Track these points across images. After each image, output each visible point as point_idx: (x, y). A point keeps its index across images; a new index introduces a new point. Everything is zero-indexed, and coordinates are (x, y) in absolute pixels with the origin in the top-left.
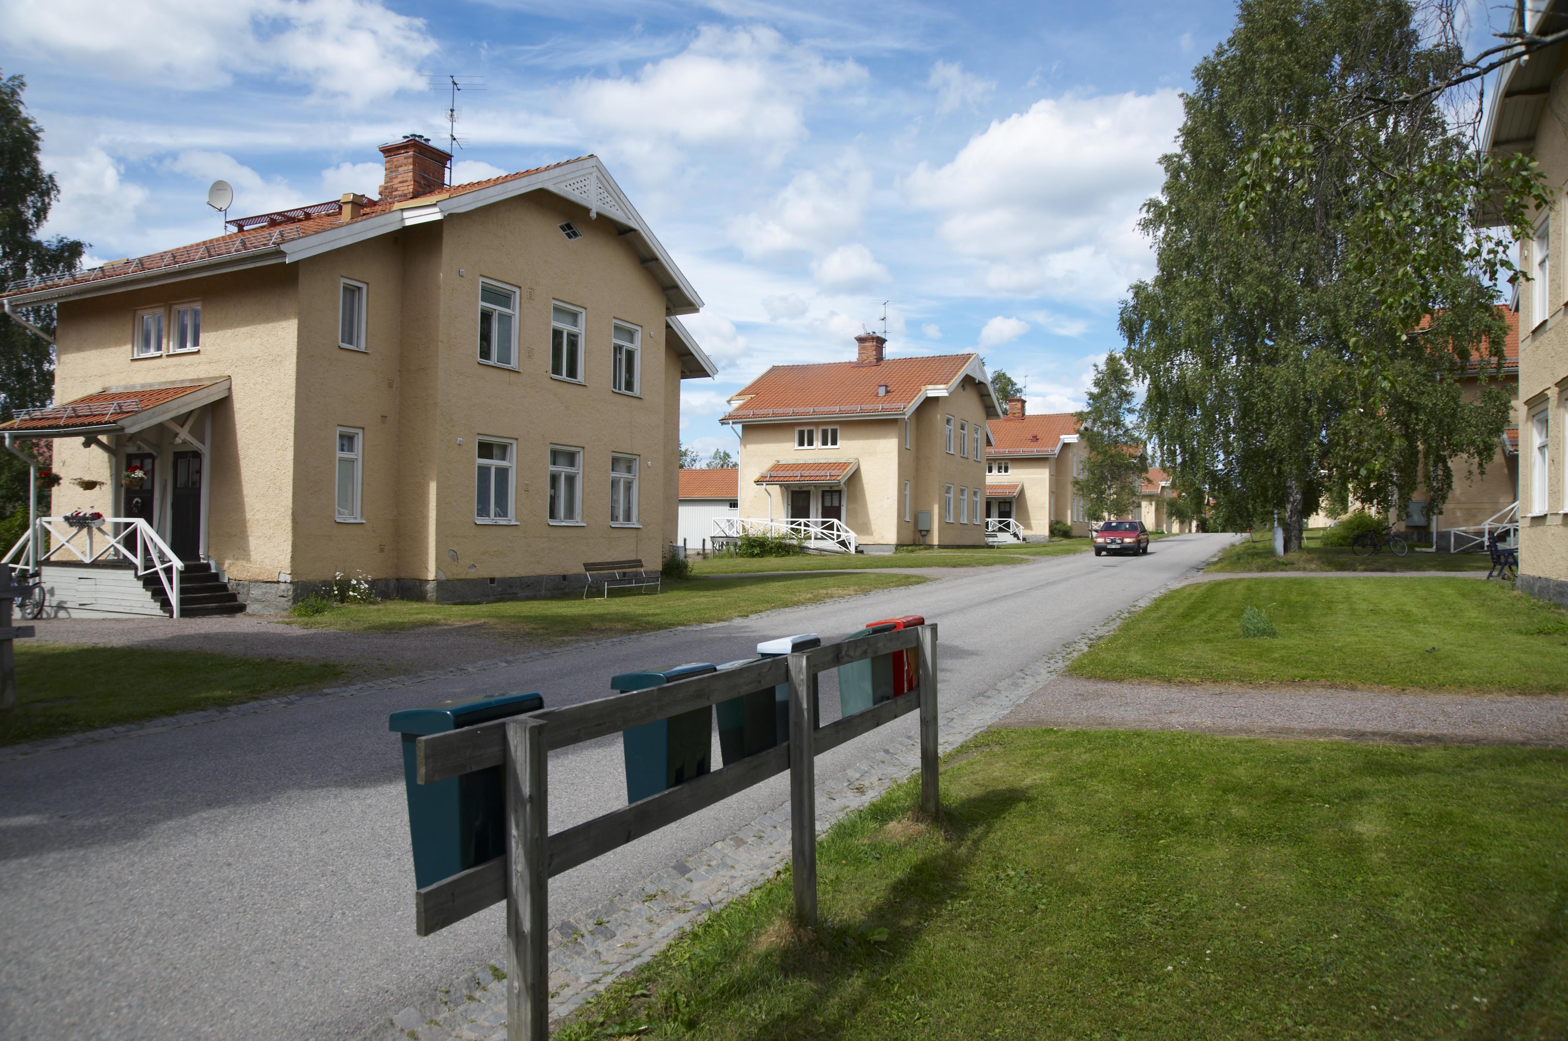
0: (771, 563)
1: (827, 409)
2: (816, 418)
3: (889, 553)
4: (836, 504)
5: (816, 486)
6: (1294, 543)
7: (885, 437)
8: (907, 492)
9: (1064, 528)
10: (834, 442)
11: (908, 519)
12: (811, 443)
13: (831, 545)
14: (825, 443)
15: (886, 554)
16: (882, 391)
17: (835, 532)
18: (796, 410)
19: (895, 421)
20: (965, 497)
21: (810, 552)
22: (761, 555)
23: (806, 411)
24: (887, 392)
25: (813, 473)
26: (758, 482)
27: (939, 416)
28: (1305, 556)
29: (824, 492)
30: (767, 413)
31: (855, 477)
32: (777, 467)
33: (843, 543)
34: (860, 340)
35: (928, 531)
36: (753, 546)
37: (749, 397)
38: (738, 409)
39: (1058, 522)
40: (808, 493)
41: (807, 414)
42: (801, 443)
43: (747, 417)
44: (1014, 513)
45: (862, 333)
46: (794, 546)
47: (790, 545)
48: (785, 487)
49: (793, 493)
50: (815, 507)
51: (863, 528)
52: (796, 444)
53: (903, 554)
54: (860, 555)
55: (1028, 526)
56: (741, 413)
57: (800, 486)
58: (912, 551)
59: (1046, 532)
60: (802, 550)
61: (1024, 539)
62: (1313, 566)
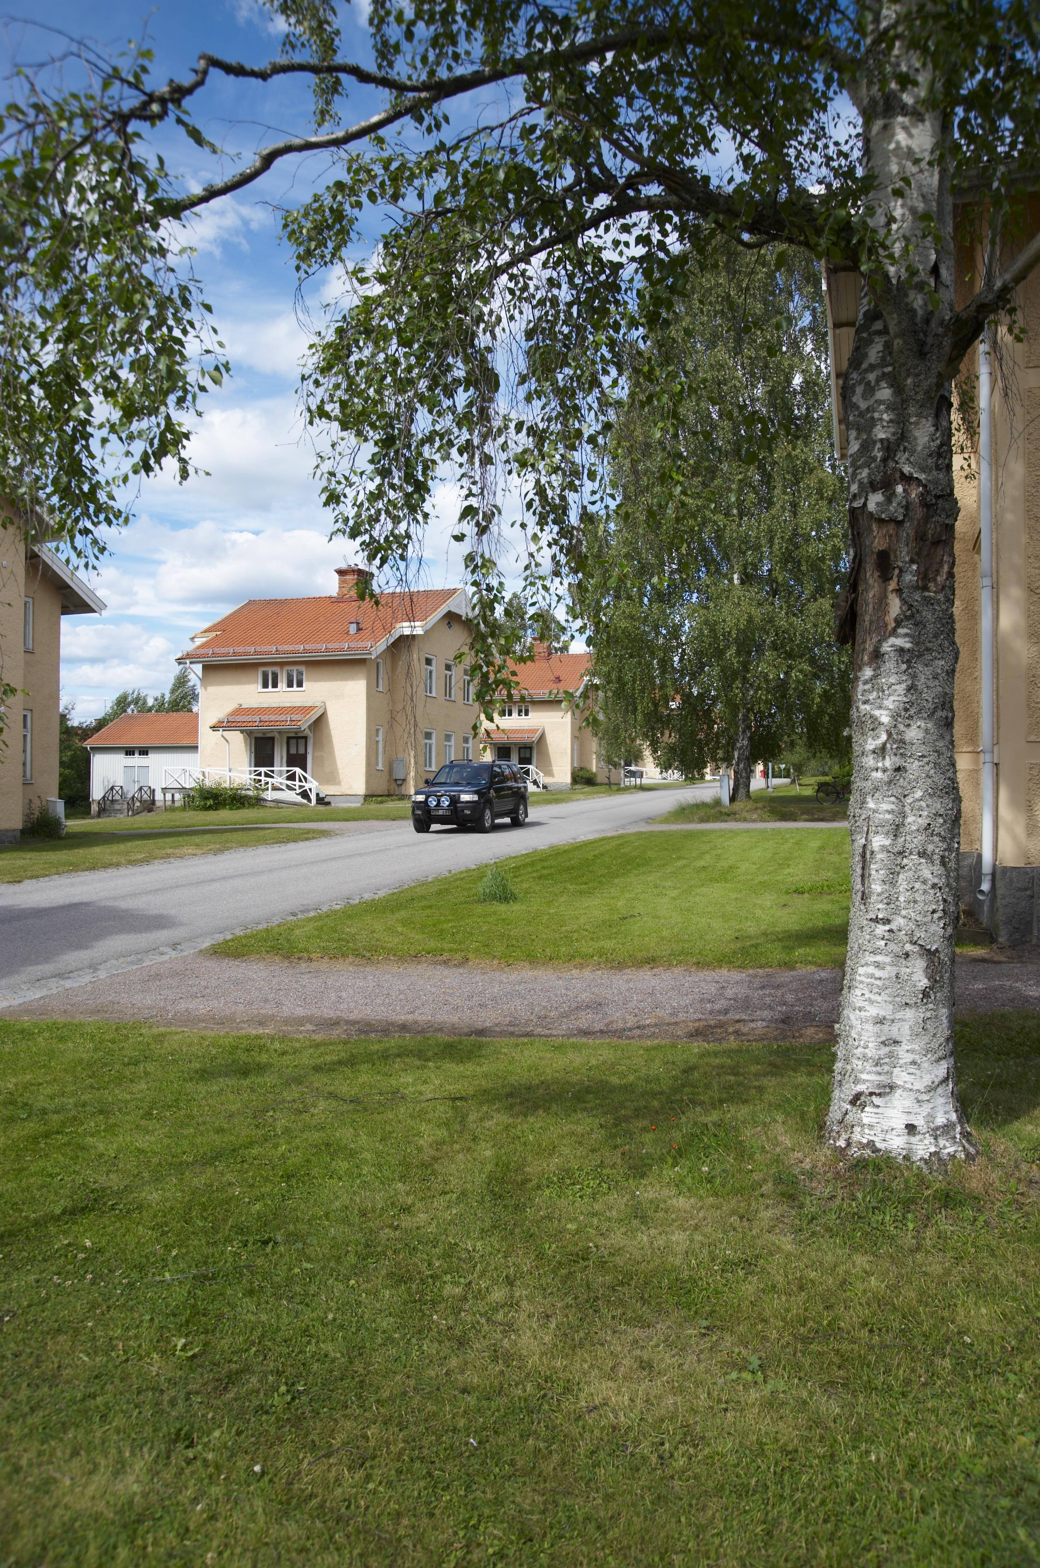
0: (225, 815)
1: (290, 648)
2: (279, 658)
3: (356, 804)
4: (301, 751)
5: (280, 732)
6: (742, 791)
7: (352, 678)
8: (380, 738)
9: (587, 775)
10: (300, 684)
11: (380, 767)
12: (275, 685)
13: (292, 796)
14: (290, 685)
15: (353, 805)
16: (353, 628)
17: (297, 783)
18: (258, 649)
19: (363, 661)
20: (452, 743)
21: (268, 804)
22: (215, 807)
23: (269, 649)
24: (359, 629)
25: (273, 718)
26: (214, 728)
27: (416, 656)
28: (750, 805)
29: (289, 738)
30: (229, 652)
31: (320, 722)
32: (239, 711)
33: (305, 795)
34: (341, 572)
35: (404, 780)
36: (206, 798)
37: (213, 634)
38: (199, 648)
39: (581, 769)
40: (272, 739)
41: (270, 653)
42: (265, 686)
43: (206, 656)
44: (534, 760)
45: (343, 566)
46: (250, 797)
47: (246, 796)
48: (248, 734)
49: (257, 739)
50: (280, 754)
51: (331, 778)
52: (260, 686)
53: (373, 806)
54: (321, 808)
55: (549, 773)
56: (202, 651)
57: (264, 732)
58: (381, 802)
59: (568, 780)
60: (258, 802)
61: (545, 787)
62: (755, 816)
